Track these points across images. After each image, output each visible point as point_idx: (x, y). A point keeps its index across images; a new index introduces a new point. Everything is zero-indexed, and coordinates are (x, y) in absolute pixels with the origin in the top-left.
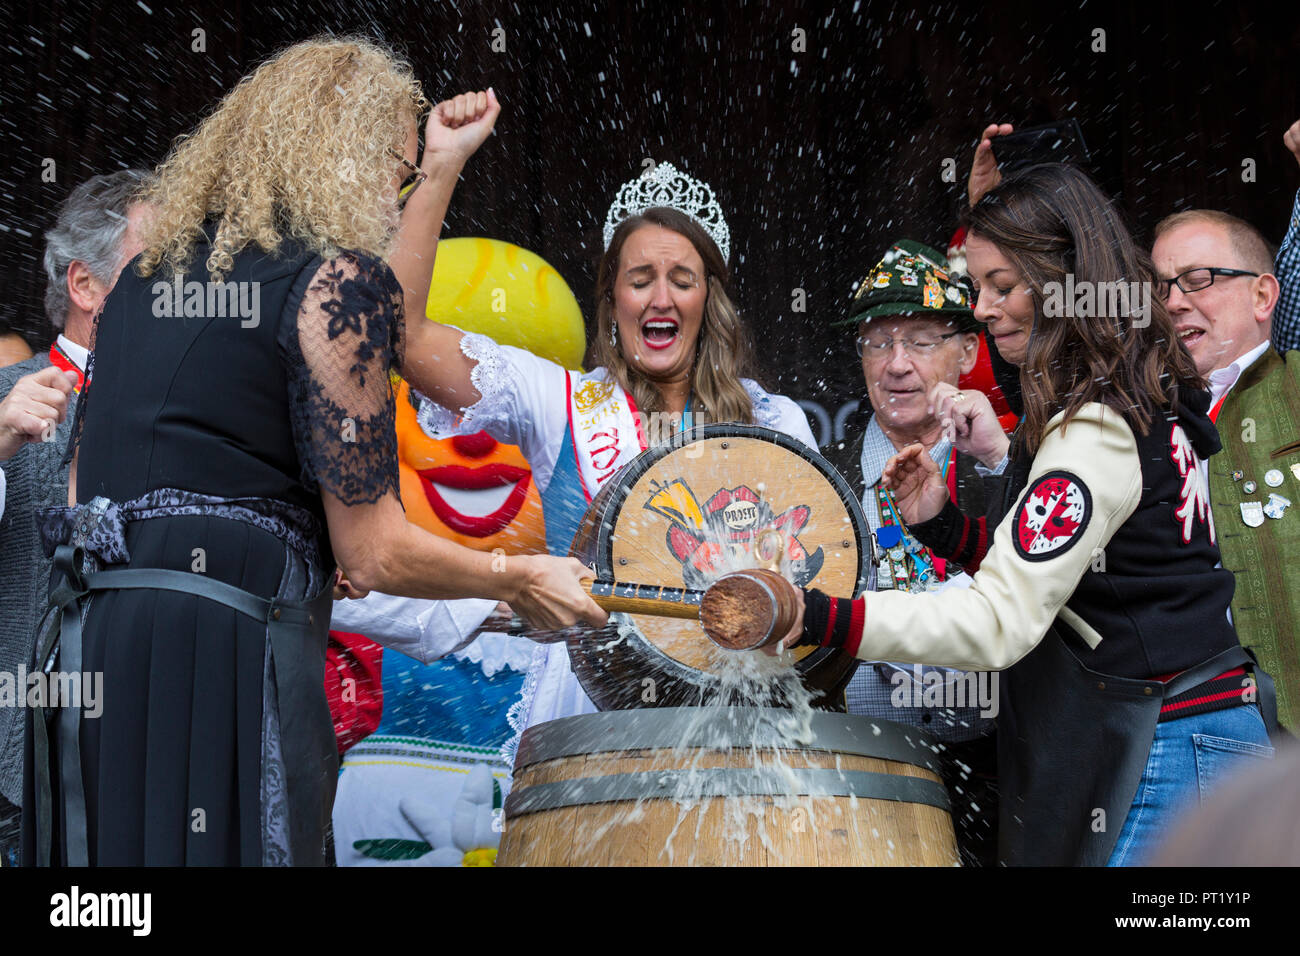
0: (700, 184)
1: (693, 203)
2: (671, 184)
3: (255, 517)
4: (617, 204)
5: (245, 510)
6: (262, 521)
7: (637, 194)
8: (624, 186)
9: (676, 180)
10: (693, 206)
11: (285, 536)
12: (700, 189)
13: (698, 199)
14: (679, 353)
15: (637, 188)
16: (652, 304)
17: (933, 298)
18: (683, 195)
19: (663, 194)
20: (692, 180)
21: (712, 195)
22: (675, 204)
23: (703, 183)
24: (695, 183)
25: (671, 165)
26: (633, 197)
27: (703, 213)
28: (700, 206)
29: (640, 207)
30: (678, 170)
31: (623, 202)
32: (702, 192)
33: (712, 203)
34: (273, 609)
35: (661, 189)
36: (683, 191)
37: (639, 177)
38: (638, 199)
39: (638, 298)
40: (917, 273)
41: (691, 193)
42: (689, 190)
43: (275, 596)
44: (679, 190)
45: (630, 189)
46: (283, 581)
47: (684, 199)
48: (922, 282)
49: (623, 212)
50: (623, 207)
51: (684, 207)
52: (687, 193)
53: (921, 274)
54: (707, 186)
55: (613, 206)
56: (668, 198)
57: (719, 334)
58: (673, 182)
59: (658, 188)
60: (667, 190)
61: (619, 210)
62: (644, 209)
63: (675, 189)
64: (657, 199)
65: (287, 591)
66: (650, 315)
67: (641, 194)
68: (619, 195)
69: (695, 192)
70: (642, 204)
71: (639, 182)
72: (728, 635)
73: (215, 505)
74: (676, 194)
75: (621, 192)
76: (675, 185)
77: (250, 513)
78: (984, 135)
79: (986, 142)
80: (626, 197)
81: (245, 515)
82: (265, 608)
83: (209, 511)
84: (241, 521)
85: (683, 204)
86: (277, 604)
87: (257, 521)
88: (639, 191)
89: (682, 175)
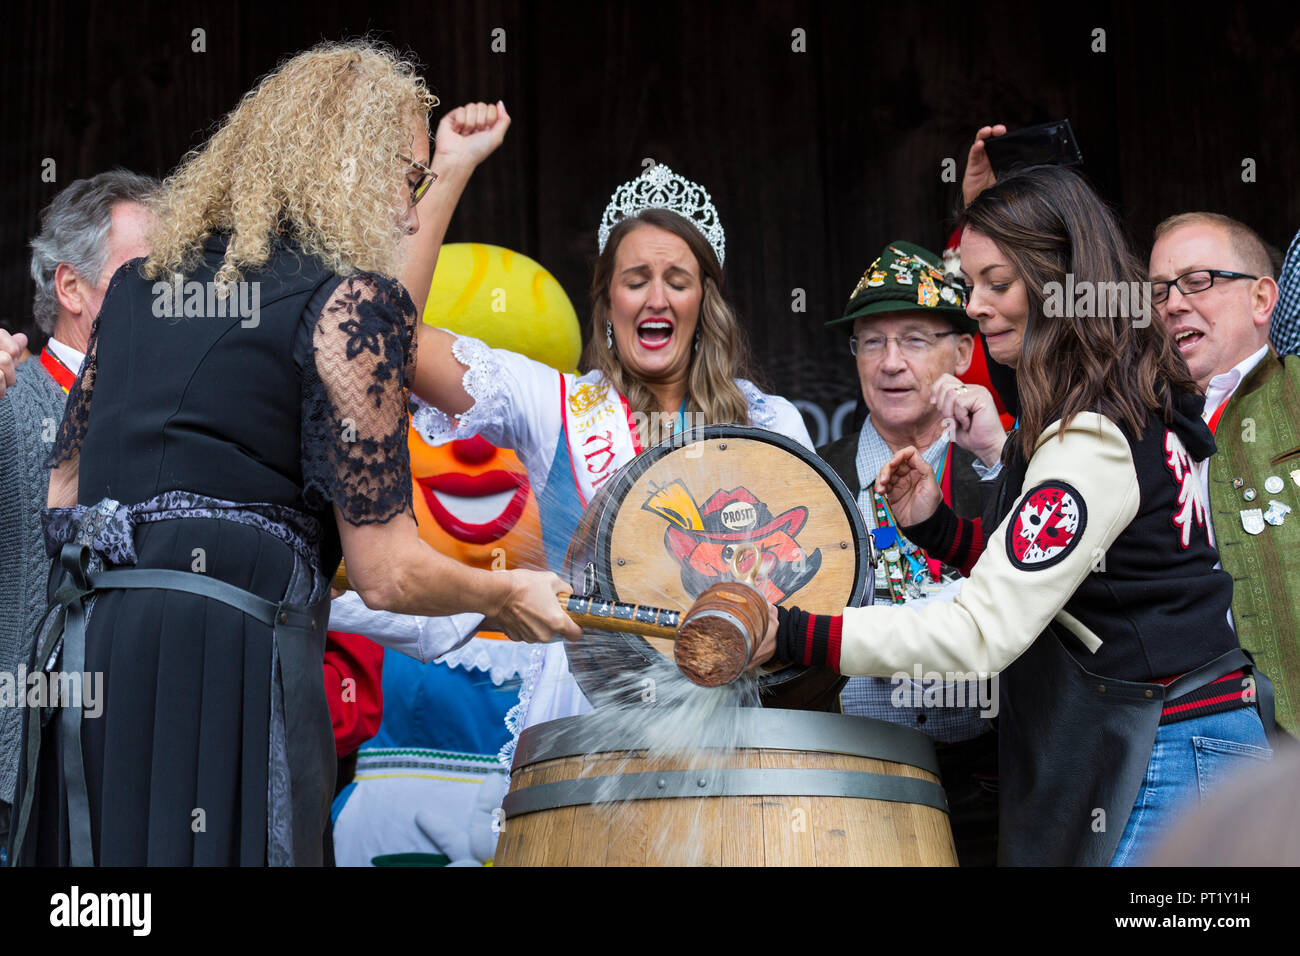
0: (695, 186)
1: (689, 205)
2: (666, 186)
3: (264, 522)
4: (612, 207)
5: (256, 516)
6: (271, 527)
7: (632, 196)
8: (619, 189)
9: (672, 182)
10: (689, 208)
11: (293, 542)
12: (695, 191)
13: (693, 201)
14: (674, 352)
15: (632, 190)
16: (648, 305)
17: (928, 296)
18: (679, 197)
19: (659, 196)
20: (687, 183)
21: (708, 197)
22: (671, 206)
23: (699, 186)
24: (690, 186)
25: (666, 168)
26: (628, 199)
27: (699, 215)
28: (695, 208)
29: (635, 209)
30: (674, 173)
31: (618, 204)
32: (698, 195)
33: (708, 206)
34: (280, 613)
35: (656, 191)
36: (679, 193)
37: (634, 180)
38: (633, 201)
39: (633, 298)
40: (912, 273)
41: (686, 195)
42: (684, 192)
43: (282, 599)
44: (675, 192)
45: (626, 191)
46: (290, 586)
47: (679, 201)
48: (917, 281)
49: (619, 214)
50: (619, 209)
51: (680, 209)
52: (683, 195)
53: (916, 273)
54: (702, 189)
55: (608, 208)
56: (663, 200)
57: (715, 334)
58: (669, 184)
59: (653, 190)
60: (662, 192)
61: (614, 212)
62: (639, 211)
63: (671, 191)
64: (653, 201)
65: (293, 595)
66: (645, 315)
67: (636, 196)
68: (614, 197)
69: (691, 194)
70: (637, 206)
71: (635, 184)
73: (226, 509)
74: (672, 196)
75: (617, 194)
76: (671, 187)
77: (260, 518)
78: (978, 135)
79: (979, 143)
80: (622, 199)
81: (256, 520)
82: (272, 611)
83: (220, 514)
84: (251, 525)
85: (678, 206)
86: (284, 608)
87: (266, 527)
88: (634, 193)
89: (677, 177)
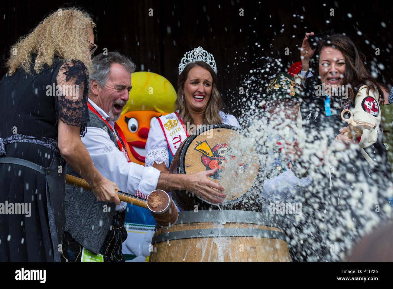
0: (210, 54)
1: (209, 60)
2: (202, 54)
4: (185, 58)
5: (41, 142)
7: (191, 56)
8: (187, 53)
9: (204, 52)
10: (209, 61)
12: (210, 56)
13: (210, 59)
15: (192, 53)
18: (206, 57)
19: (200, 57)
20: (208, 53)
21: (213, 58)
22: (204, 60)
23: (211, 54)
24: (209, 54)
25: (201, 48)
26: (190, 56)
27: (211, 63)
28: (210, 61)
29: (193, 60)
30: (204, 49)
31: (187, 57)
32: (211, 57)
33: (213, 61)
34: (47, 171)
35: (199, 55)
36: (206, 56)
37: (192, 51)
38: (192, 57)
41: (208, 57)
42: (207, 56)
44: (205, 56)
45: (189, 54)
46: (51, 163)
47: (206, 58)
49: (187, 61)
50: (187, 59)
51: (206, 61)
52: (207, 57)
54: (212, 55)
55: (183, 59)
56: (202, 58)
57: (214, 99)
58: (203, 53)
60: (201, 55)
61: (185, 60)
62: (194, 61)
63: (204, 55)
64: (198, 58)
65: (52, 166)
67: (193, 56)
68: (185, 55)
69: (209, 57)
70: (193, 59)
71: (192, 52)
72: (154, 207)
74: (204, 57)
75: (186, 54)
76: (203, 54)
78: (306, 35)
79: (306, 38)
80: (188, 56)
83: (30, 141)
84: (40, 145)
85: (206, 60)
86: (49, 170)
88: (192, 55)
89: (205, 51)
